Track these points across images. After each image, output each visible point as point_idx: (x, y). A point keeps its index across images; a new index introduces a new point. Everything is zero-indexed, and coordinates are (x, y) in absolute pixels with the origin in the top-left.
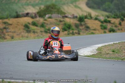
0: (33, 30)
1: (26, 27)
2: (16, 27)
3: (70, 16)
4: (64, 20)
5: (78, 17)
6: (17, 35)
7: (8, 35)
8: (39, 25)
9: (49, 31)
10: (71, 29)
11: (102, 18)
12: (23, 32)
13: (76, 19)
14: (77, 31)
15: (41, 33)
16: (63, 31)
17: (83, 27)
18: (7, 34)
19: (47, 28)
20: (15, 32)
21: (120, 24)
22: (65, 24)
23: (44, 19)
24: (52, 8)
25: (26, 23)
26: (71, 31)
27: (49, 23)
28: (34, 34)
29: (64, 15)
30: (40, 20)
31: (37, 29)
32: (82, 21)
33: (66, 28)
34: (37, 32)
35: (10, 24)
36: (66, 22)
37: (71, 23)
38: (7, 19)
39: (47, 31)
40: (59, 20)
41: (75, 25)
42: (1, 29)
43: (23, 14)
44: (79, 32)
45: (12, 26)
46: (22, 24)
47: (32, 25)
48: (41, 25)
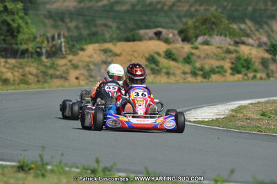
0: (166, 68)
1: (152, 60)
3: (250, 41)
4: (237, 49)
5: (269, 43)
8: (181, 59)
9: (201, 73)
10: (250, 70)
13: (265, 47)
14: (264, 76)
15: (183, 76)
16: (232, 74)
19: (198, 65)
22: (238, 58)
23: (192, 46)
24: (213, 23)
25: (152, 53)
26: (251, 75)
27: (203, 56)
28: (168, 77)
29: (238, 40)
30: (183, 48)
31: (175, 67)
33: (240, 66)
34: (174, 74)
35: (116, 55)
36: (242, 54)
37: (253, 56)
38: (110, 42)
39: (197, 72)
40: (225, 49)
41: (260, 61)
42: (95, 65)
43: (147, 34)
44: (268, 76)
45: (122, 58)
46: (143, 56)
47: (164, 57)
48: (184, 59)
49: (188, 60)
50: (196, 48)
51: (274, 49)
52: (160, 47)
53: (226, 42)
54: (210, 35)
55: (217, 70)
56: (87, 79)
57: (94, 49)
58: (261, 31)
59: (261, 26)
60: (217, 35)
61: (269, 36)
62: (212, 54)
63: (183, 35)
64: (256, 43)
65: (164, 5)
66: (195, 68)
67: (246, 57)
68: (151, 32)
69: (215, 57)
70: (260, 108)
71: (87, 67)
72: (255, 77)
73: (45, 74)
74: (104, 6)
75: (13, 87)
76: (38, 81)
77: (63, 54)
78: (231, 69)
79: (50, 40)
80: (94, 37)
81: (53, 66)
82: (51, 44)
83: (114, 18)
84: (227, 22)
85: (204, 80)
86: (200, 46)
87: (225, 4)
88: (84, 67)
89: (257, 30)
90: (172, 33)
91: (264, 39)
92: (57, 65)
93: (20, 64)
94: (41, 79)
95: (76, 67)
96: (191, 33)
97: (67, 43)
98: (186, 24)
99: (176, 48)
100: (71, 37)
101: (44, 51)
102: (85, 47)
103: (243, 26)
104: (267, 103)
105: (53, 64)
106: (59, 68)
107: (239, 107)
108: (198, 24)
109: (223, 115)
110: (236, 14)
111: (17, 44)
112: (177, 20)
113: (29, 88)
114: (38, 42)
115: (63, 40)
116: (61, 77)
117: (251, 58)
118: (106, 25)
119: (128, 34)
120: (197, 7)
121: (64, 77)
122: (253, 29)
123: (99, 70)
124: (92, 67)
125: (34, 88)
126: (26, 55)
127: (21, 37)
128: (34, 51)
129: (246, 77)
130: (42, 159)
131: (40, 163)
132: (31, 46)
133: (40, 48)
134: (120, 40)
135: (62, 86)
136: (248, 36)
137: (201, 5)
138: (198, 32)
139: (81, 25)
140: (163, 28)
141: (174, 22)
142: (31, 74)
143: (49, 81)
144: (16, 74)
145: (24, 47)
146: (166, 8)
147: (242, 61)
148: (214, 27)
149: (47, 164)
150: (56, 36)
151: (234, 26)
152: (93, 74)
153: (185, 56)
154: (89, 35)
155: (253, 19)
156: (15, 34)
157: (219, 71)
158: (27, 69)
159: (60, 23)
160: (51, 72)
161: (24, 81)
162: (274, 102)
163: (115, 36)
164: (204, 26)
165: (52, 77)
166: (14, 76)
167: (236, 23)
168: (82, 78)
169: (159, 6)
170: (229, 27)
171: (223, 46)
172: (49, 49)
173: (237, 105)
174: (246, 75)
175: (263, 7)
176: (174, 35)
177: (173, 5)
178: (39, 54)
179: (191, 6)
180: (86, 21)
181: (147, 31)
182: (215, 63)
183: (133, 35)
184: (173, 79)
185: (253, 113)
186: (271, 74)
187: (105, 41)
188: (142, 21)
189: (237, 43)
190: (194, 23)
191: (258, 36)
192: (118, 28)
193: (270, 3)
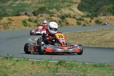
0: (29, 24)
1: (24, 22)
2: (17, 22)
3: (55, 15)
4: (51, 18)
5: (61, 16)
6: (17, 28)
7: (11, 28)
8: (33, 21)
11: (78, 17)
12: (22, 26)
13: (60, 17)
15: (34, 27)
17: (65, 23)
18: (10, 27)
20: (16, 26)
21: (90, 21)
22: (52, 21)
24: (43, 10)
25: (24, 20)
27: (40, 20)
28: (30, 27)
29: (51, 15)
30: (34, 18)
31: (32, 24)
34: (31, 26)
35: (13, 20)
36: (52, 19)
40: (47, 18)
41: (58, 21)
42: (6, 24)
43: (22, 13)
44: (61, 26)
46: (21, 20)
47: (28, 21)
49: (36, 21)
50: (38, 18)
51: (63, 18)
52: (27, 17)
53: (48, 16)
54: (42, 13)
56: (4, 28)
57: (6, 19)
58: (59, 12)
59: (59, 11)
60: (45, 13)
61: (61, 13)
63: (34, 14)
64: (57, 16)
65: (27, 4)
66: (38, 24)
67: (54, 20)
68: (24, 13)
71: (4, 24)
74: (8, 5)
80: (6, 15)
84: (48, 9)
86: (40, 17)
87: (47, 3)
89: (57, 12)
91: (60, 14)
96: (36, 13)
98: (34, 10)
99: (32, 18)
102: (3, 18)
103: (53, 11)
110: (50, 7)
112: (32, 9)
118: (9, 11)
119: (16, 14)
120: (38, 4)
122: (56, 11)
123: (7, 26)
124: (5, 24)
134: (14, 15)
136: (54, 14)
137: (39, 4)
138: (38, 12)
139: (1, 11)
140: (28, 11)
141: (31, 9)
146: (28, 5)
148: (44, 11)
151: (50, 11)
152: (6, 27)
153: (35, 20)
154: (4, 14)
155: (56, 8)
163: (12, 14)
164: (40, 11)
168: (2, 28)
169: (26, 5)
170: (48, 11)
175: (59, 4)
176: (31, 14)
177: (31, 4)
179: (36, 4)
180: (3, 10)
183: (18, 14)
184: (31, 28)
187: (9, 16)
188: (21, 9)
189: (51, 16)
190: (37, 10)
191: (58, 13)
192: (13, 12)
193: (61, 3)
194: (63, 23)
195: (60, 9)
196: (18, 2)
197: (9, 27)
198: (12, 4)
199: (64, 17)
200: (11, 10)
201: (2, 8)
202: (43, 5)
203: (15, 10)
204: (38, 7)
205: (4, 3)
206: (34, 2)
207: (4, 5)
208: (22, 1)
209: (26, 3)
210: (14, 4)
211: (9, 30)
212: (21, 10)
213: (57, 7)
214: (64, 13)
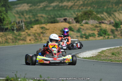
3: (106, 22)
4: (100, 25)
5: (114, 23)
7: (45, 40)
8: (75, 30)
9: (84, 36)
10: (106, 35)
13: (112, 24)
14: (112, 37)
15: (77, 38)
16: (98, 37)
17: (119, 33)
18: (43, 38)
19: (83, 33)
22: (101, 30)
23: (80, 25)
24: (89, 14)
25: (63, 28)
26: (106, 37)
27: (85, 29)
29: (100, 21)
30: (76, 25)
31: (73, 34)
32: (118, 27)
33: (102, 33)
34: (73, 37)
35: (48, 29)
36: (102, 28)
37: (107, 28)
38: (44, 24)
39: (83, 36)
40: (95, 26)
42: (38, 34)
43: (60, 20)
44: (114, 37)
45: (49, 31)
46: (59, 29)
48: (77, 30)
49: (79, 31)
50: (82, 26)
51: (116, 25)
52: (66, 25)
53: (95, 22)
54: (88, 20)
55: (92, 35)
56: (34, 40)
57: (37, 27)
58: (111, 17)
59: (110, 15)
60: (91, 19)
61: (114, 19)
62: (89, 28)
63: (76, 20)
64: (109, 22)
65: (67, 7)
66: (82, 34)
67: (104, 29)
68: (62, 19)
69: (91, 29)
70: (111, 51)
71: (34, 35)
72: (108, 38)
73: (16, 38)
74: (41, 8)
75: (2, 45)
76: (13, 42)
77: (23, 30)
78: (98, 34)
79: (18, 23)
80: (37, 22)
81: (19, 35)
82: (18, 25)
83: (46, 13)
84: (95, 14)
85: (86, 39)
86: (84, 25)
87: (94, 6)
88: (33, 35)
89: (109, 17)
90: (71, 19)
91: (112, 21)
92: (21, 34)
93: (5, 34)
94: (14, 41)
95: (29, 35)
96: (80, 19)
97: (25, 24)
98: (77, 15)
99: (73, 26)
100: (27, 22)
101: (15, 28)
102: (33, 26)
103: (102, 15)
104: (114, 49)
105: (19, 34)
106: (22, 36)
107: (102, 51)
108: (82, 15)
109: (95, 55)
110: (99, 10)
111: (3, 26)
112: (73, 13)
113: (9, 45)
114: (12, 25)
115: (23, 23)
116: (23, 40)
117: (107, 29)
118: (42, 17)
119: (52, 20)
120: (82, 7)
121: (24, 40)
122: (107, 16)
123: (40, 36)
124: (36, 35)
125: (11, 45)
126: (7, 31)
127: (5, 22)
128: (11, 28)
129: (104, 38)
130: (16, 76)
131: (15, 78)
132: (9, 26)
133: (13, 27)
134: (49, 23)
135: (24, 44)
136: (105, 20)
137: (84, 6)
138: (82, 18)
139: (31, 17)
140: (67, 17)
142: (10, 39)
143: (18, 41)
144: (3, 39)
145: (6, 27)
146: (68, 8)
147: (102, 31)
148: (90, 16)
149: (19, 78)
150: (20, 22)
151: (99, 15)
152: (37, 38)
154: (34, 21)
155: (107, 12)
156: (2, 21)
157: (93, 35)
158: (8, 36)
159: (22, 16)
160: (18, 37)
161: (6, 42)
162: (118, 48)
163: (46, 21)
164: (85, 16)
165: (19, 40)
166: (2, 40)
167: (99, 14)
168: (32, 40)
169: (65, 7)
170: (96, 16)
171: (94, 24)
172: (17, 27)
173: (101, 50)
174: (104, 37)
175: (111, 7)
176: (72, 20)
177: (72, 7)
178: (13, 30)
179: (79, 7)
180: (33, 15)
181: (60, 18)
182: (91, 32)
183: (54, 21)
185: (108, 53)
186: (115, 36)
187: (42, 23)
188: (58, 14)
189: (100, 23)
190: (81, 14)
191: (109, 19)
192: (48, 17)
193: (114, 5)
194: (116, 33)
195: (113, 14)
196: (54, 4)
197: (41, 39)
198: (47, 6)
199: (118, 24)
200: (44, 15)
201: (32, 12)
202: (89, 8)
203: (51, 15)
204: (82, 11)
205: (35, 6)
206: (76, 4)
207: (35, 9)
208: (60, 3)
209: (65, 6)
210: (49, 7)
211: (41, 43)
212: (58, 16)
213: (109, 10)
214: (118, 19)
